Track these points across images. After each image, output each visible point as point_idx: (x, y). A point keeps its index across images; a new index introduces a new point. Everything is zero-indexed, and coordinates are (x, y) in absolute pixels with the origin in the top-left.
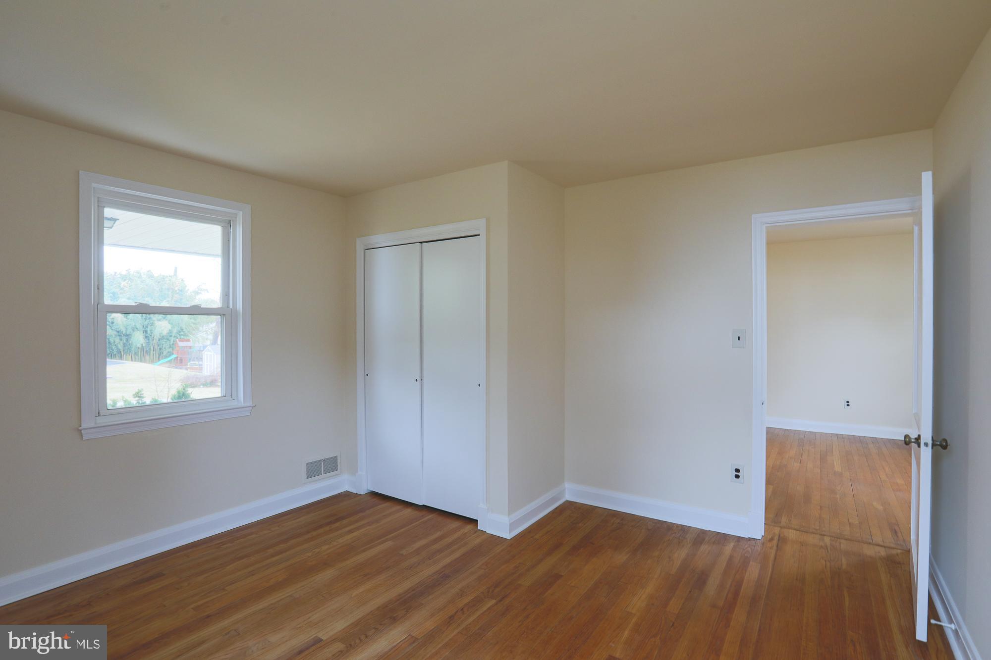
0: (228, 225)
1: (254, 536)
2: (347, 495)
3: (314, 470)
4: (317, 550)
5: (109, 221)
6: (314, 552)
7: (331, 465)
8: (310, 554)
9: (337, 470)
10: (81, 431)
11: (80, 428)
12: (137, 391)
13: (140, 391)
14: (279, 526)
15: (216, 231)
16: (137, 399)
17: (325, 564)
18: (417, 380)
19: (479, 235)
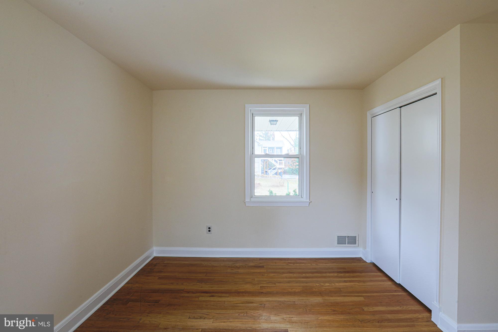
0: (301, 116)
1: (303, 265)
2: (359, 260)
3: (341, 240)
4: (322, 284)
5: (273, 122)
6: (321, 284)
7: (353, 240)
8: (317, 285)
9: (356, 244)
10: (245, 202)
11: (245, 201)
12: (294, 189)
13: (296, 190)
14: (316, 264)
15: (296, 119)
16: (294, 193)
17: (320, 294)
18: (397, 199)
19: (436, 94)
